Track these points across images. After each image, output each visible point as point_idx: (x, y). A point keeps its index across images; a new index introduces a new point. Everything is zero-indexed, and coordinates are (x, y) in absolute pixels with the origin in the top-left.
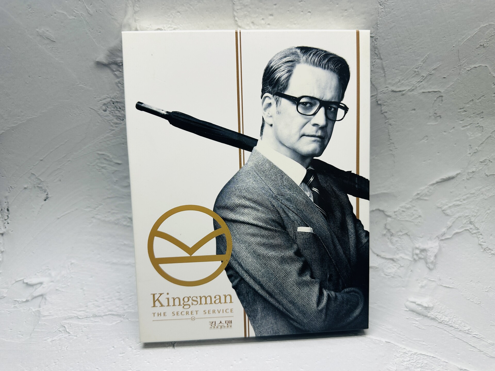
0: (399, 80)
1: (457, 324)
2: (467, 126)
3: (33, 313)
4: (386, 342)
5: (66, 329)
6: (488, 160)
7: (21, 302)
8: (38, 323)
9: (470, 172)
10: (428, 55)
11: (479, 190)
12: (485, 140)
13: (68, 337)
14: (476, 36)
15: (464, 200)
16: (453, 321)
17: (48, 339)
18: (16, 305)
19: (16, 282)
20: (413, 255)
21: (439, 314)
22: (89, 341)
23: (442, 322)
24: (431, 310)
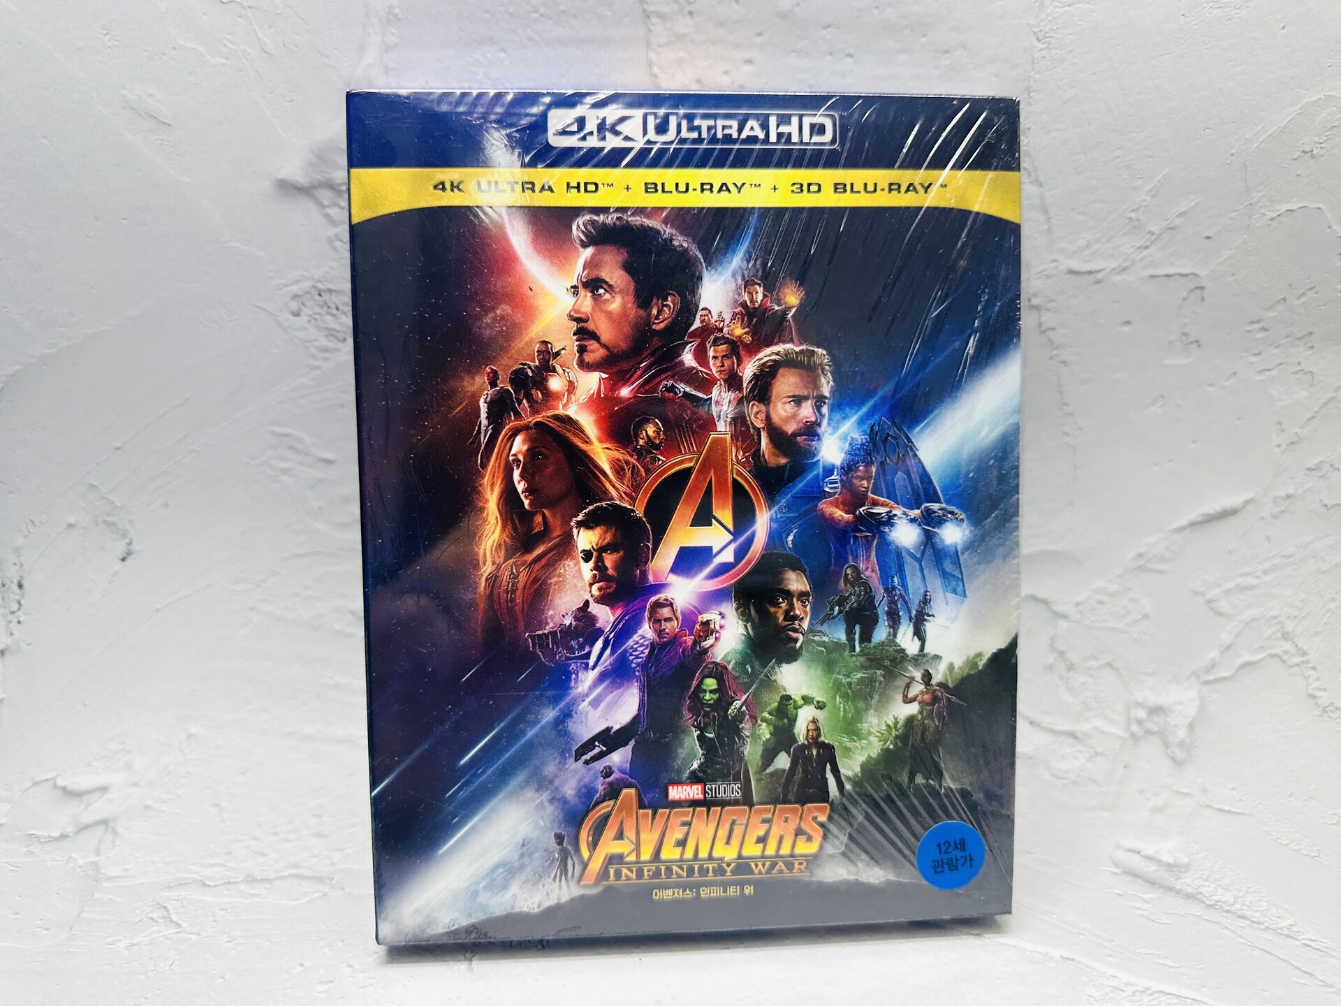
0: (1088, 242)
1: (1257, 911)
2: (1269, 370)
3: (79, 870)
4: (1062, 957)
5: (169, 914)
6: (1328, 465)
7: (47, 840)
8: (93, 896)
9: (1279, 497)
10: (1163, 176)
11: (1305, 547)
12: (1319, 410)
13: (177, 935)
14: (1292, 126)
15: (1265, 572)
16: (1247, 903)
17: (120, 940)
18: (32, 847)
19: (35, 784)
20: (1129, 724)
21: (1207, 883)
22: (234, 949)
23: (1215, 905)
24: (1184, 872)
